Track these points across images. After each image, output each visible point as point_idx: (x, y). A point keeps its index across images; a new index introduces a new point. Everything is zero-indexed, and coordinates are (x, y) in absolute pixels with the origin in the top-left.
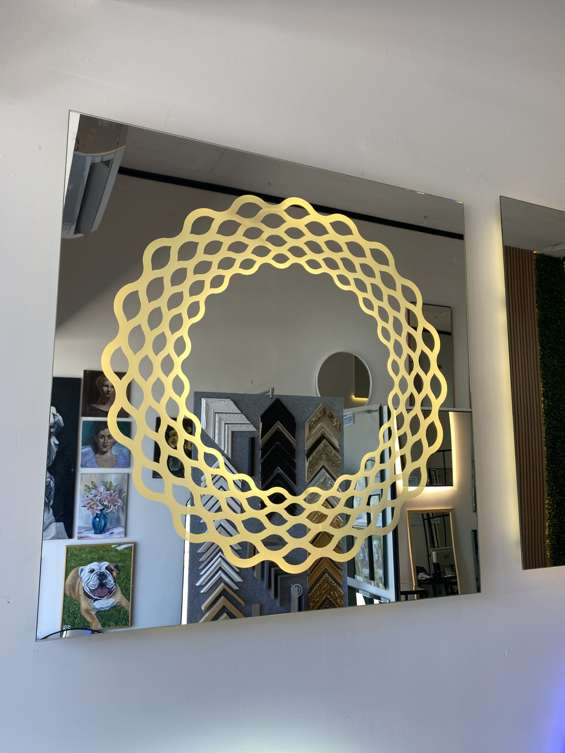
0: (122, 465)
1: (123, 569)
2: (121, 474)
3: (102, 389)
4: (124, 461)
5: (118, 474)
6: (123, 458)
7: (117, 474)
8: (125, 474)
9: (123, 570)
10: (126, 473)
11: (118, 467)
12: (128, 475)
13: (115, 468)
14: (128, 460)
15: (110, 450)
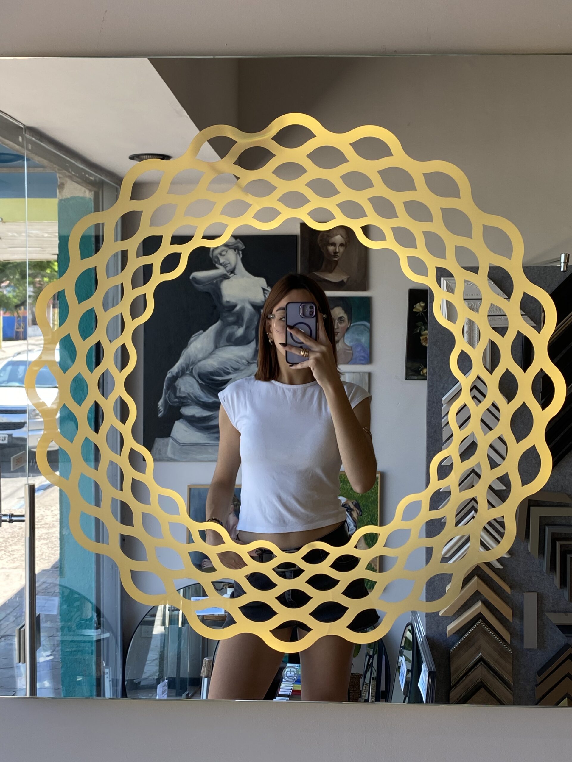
0: (360, 360)
1: (367, 509)
2: (359, 373)
3: (327, 250)
4: (363, 354)
5: (355, 374)
6: (361, 350)
7: (353, 373)
8: (364, 373)
9: (367, 511)
10: (366, 373)
11: (355, 363)
12: (370, 375)
13: (351, 364)
14: (369, 354)
15: (342, 339)
